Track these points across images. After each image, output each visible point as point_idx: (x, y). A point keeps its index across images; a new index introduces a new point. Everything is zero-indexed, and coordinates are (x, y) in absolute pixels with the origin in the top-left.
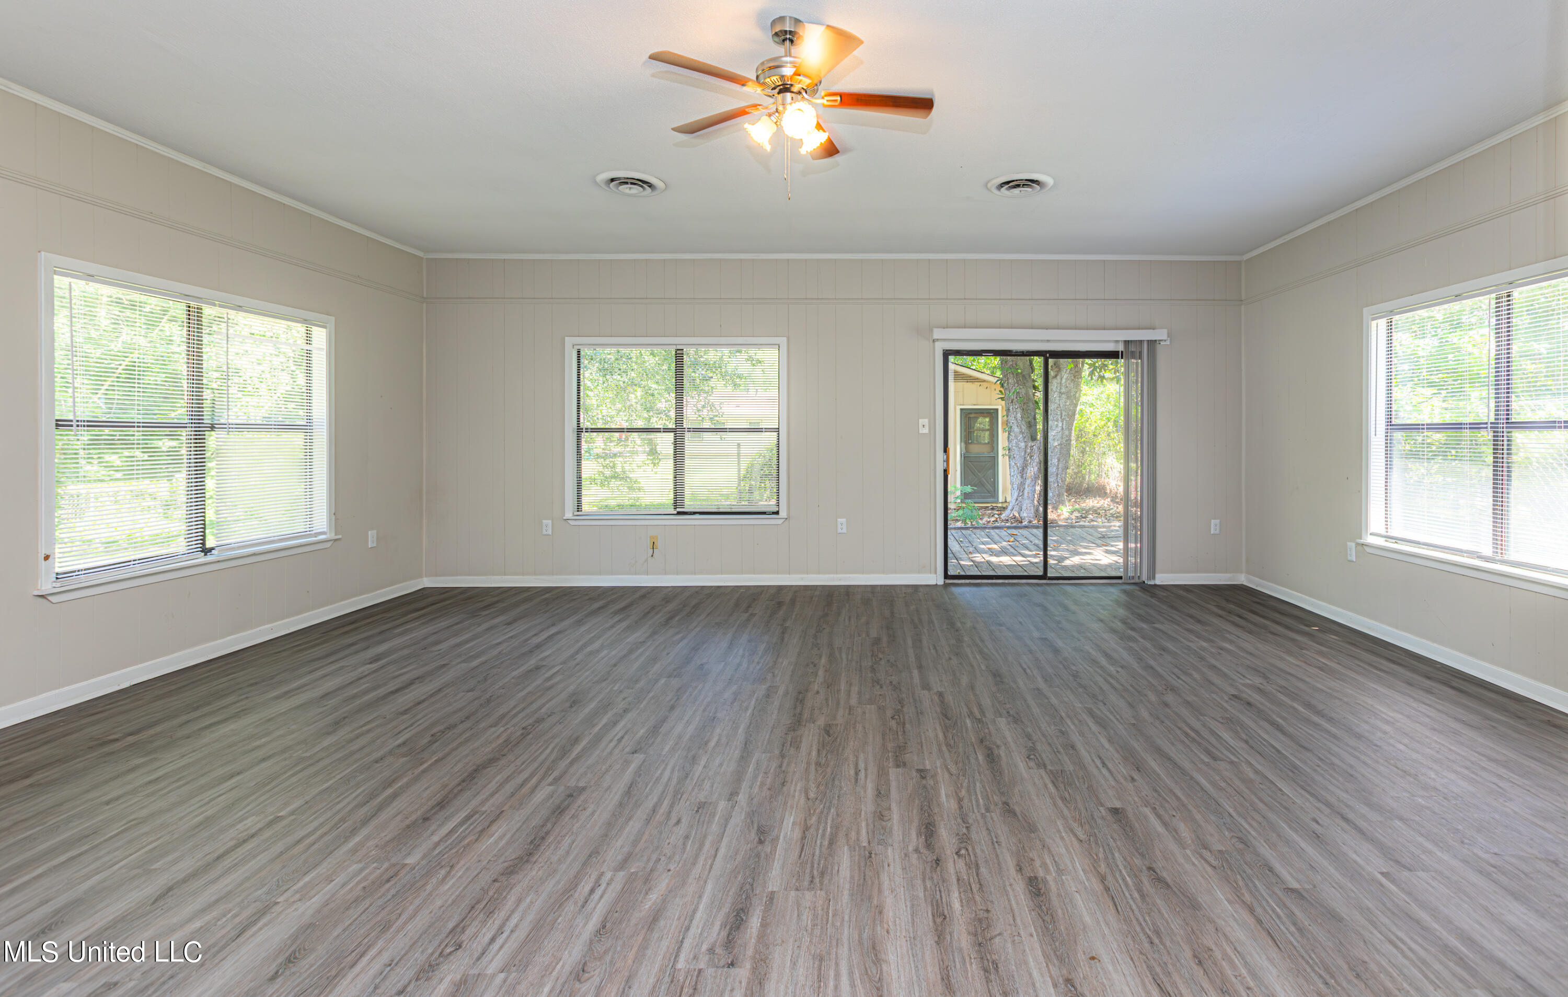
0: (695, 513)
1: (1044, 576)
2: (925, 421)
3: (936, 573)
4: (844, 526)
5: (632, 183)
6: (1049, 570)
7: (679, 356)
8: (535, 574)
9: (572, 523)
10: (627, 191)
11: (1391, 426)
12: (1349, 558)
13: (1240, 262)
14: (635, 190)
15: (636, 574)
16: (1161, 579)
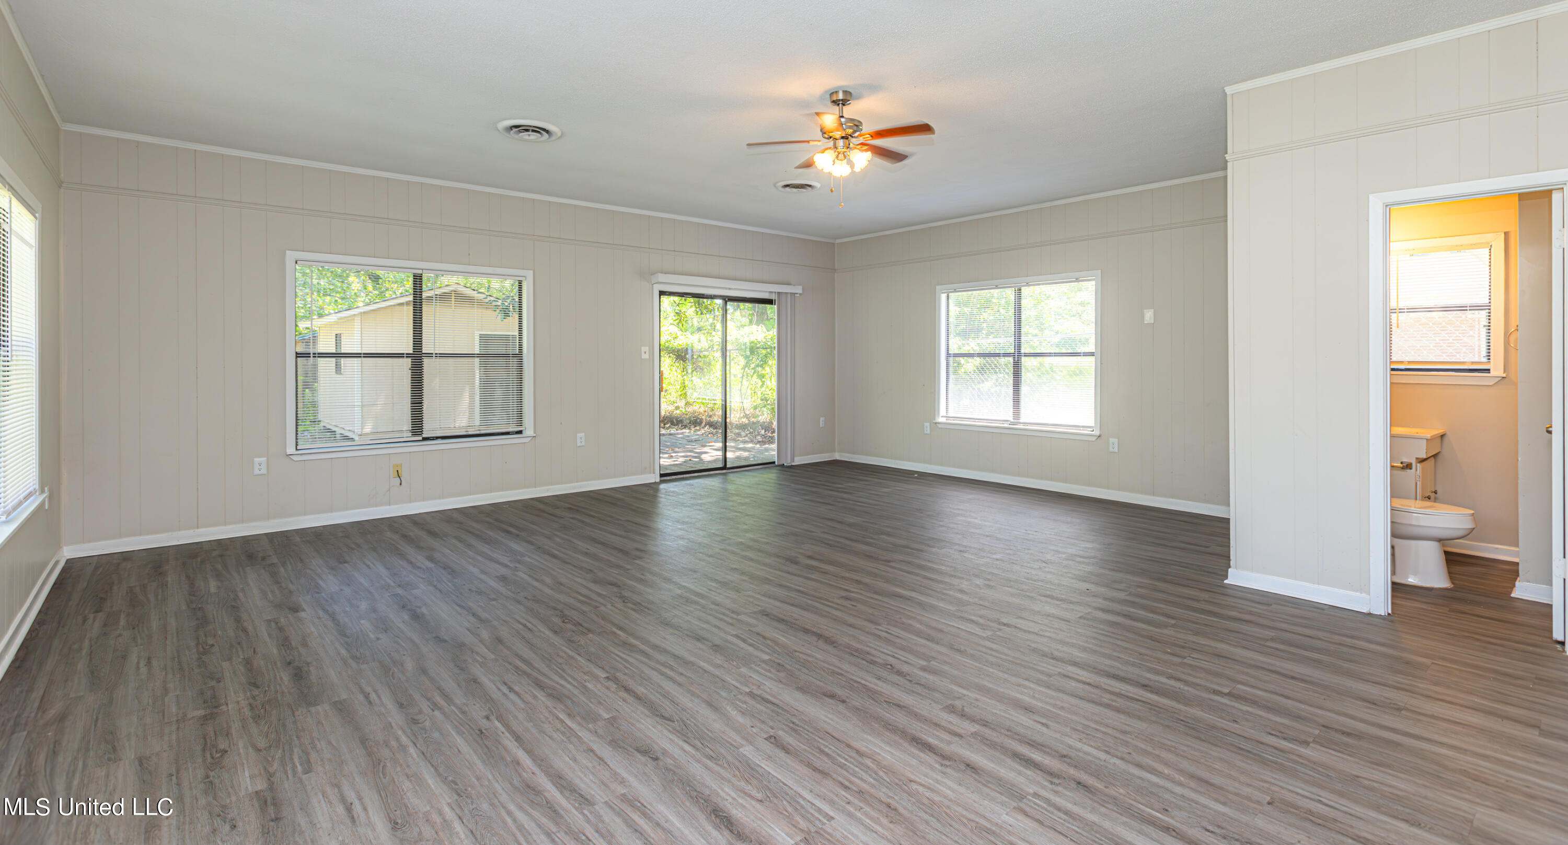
0: (437, 438)
1: (725, 468)
2: (645, 349)
3: (654, 473)
4: (583, 440)
5: (533, 131)
6: (728, 463)
7: (418, 280)
8: (243, 522)
9: (295, 458)
10: (527, 137)
11: (948, 355)
12: (926, 432)
13: (834, 244)
14: (534, 136)
15: (376, 506)
16: (798, 461)
